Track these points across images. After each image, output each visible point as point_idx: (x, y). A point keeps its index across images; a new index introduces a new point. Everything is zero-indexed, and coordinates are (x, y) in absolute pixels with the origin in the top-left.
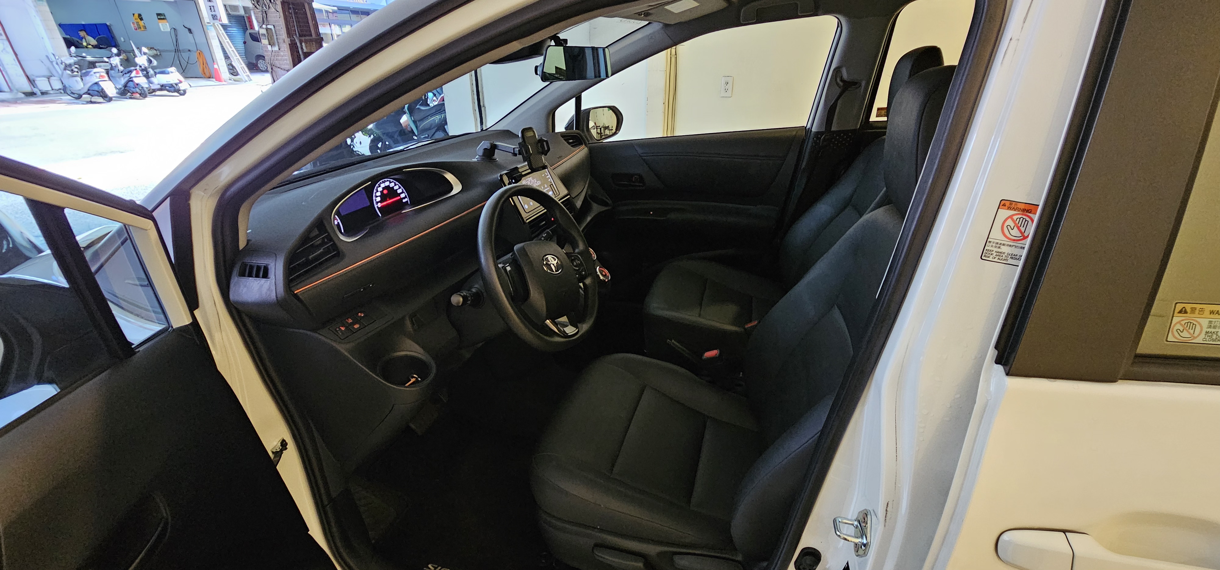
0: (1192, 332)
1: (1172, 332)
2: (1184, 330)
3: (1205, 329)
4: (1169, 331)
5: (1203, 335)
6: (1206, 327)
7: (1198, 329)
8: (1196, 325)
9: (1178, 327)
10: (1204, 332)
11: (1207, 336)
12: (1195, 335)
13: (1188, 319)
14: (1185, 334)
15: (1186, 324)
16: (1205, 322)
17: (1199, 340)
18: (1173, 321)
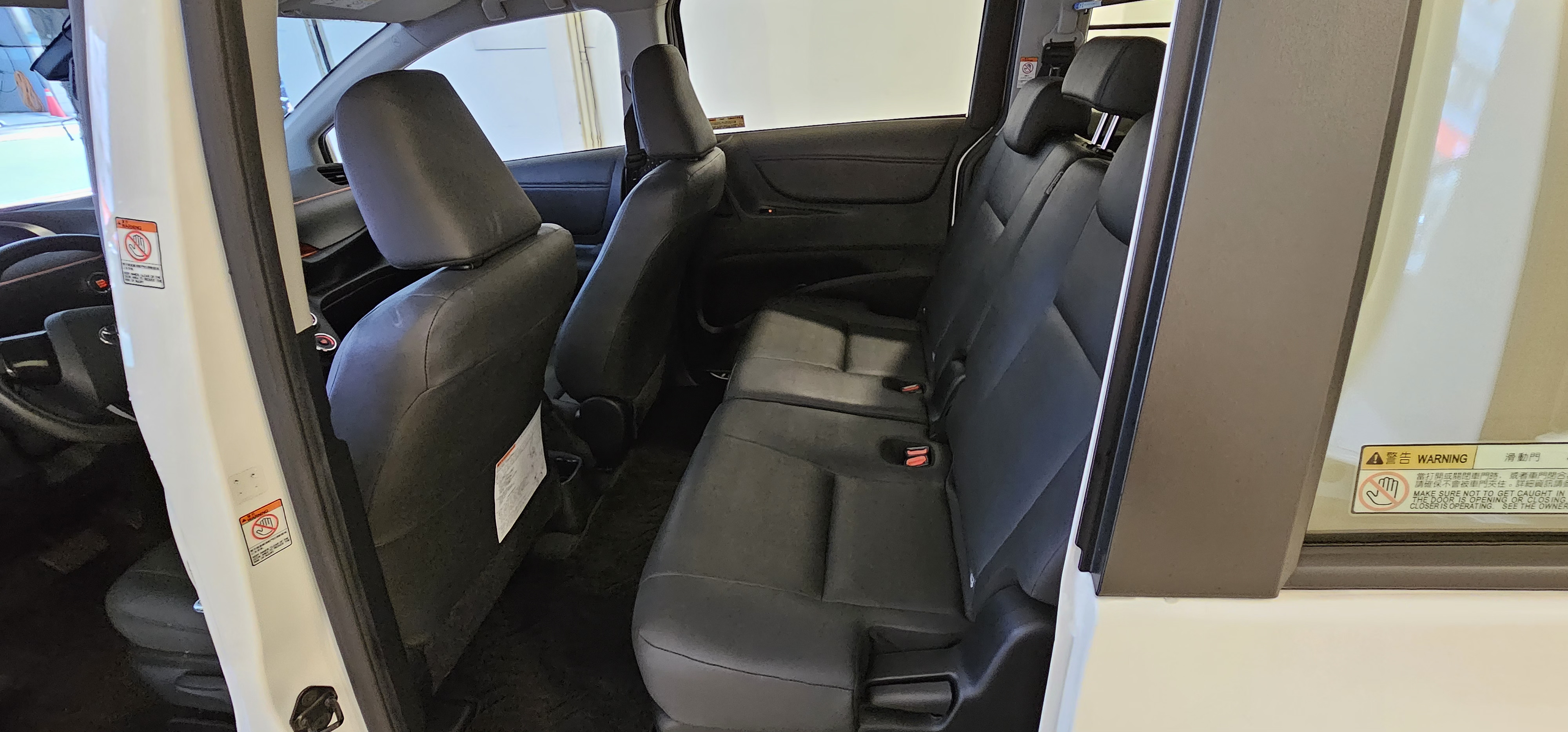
0: (1392, 494)
1: (1361, 496)
2: (1379, 492)
3: (1413, 489)
4: (1355, 494)
5: (1410, 499)
6: (1415, 484)
7: (1401, 487)
8: (1398, 482)
9: (1370, 487)
10: (1411, 494)
11: (1417, 499)
12: (1398, 498)
13: (1387, 473)
14: (1381, 499)
15: (1382, 481)
16: (1411, 477)
17: (1404, 507)
18: (1359, 480)
